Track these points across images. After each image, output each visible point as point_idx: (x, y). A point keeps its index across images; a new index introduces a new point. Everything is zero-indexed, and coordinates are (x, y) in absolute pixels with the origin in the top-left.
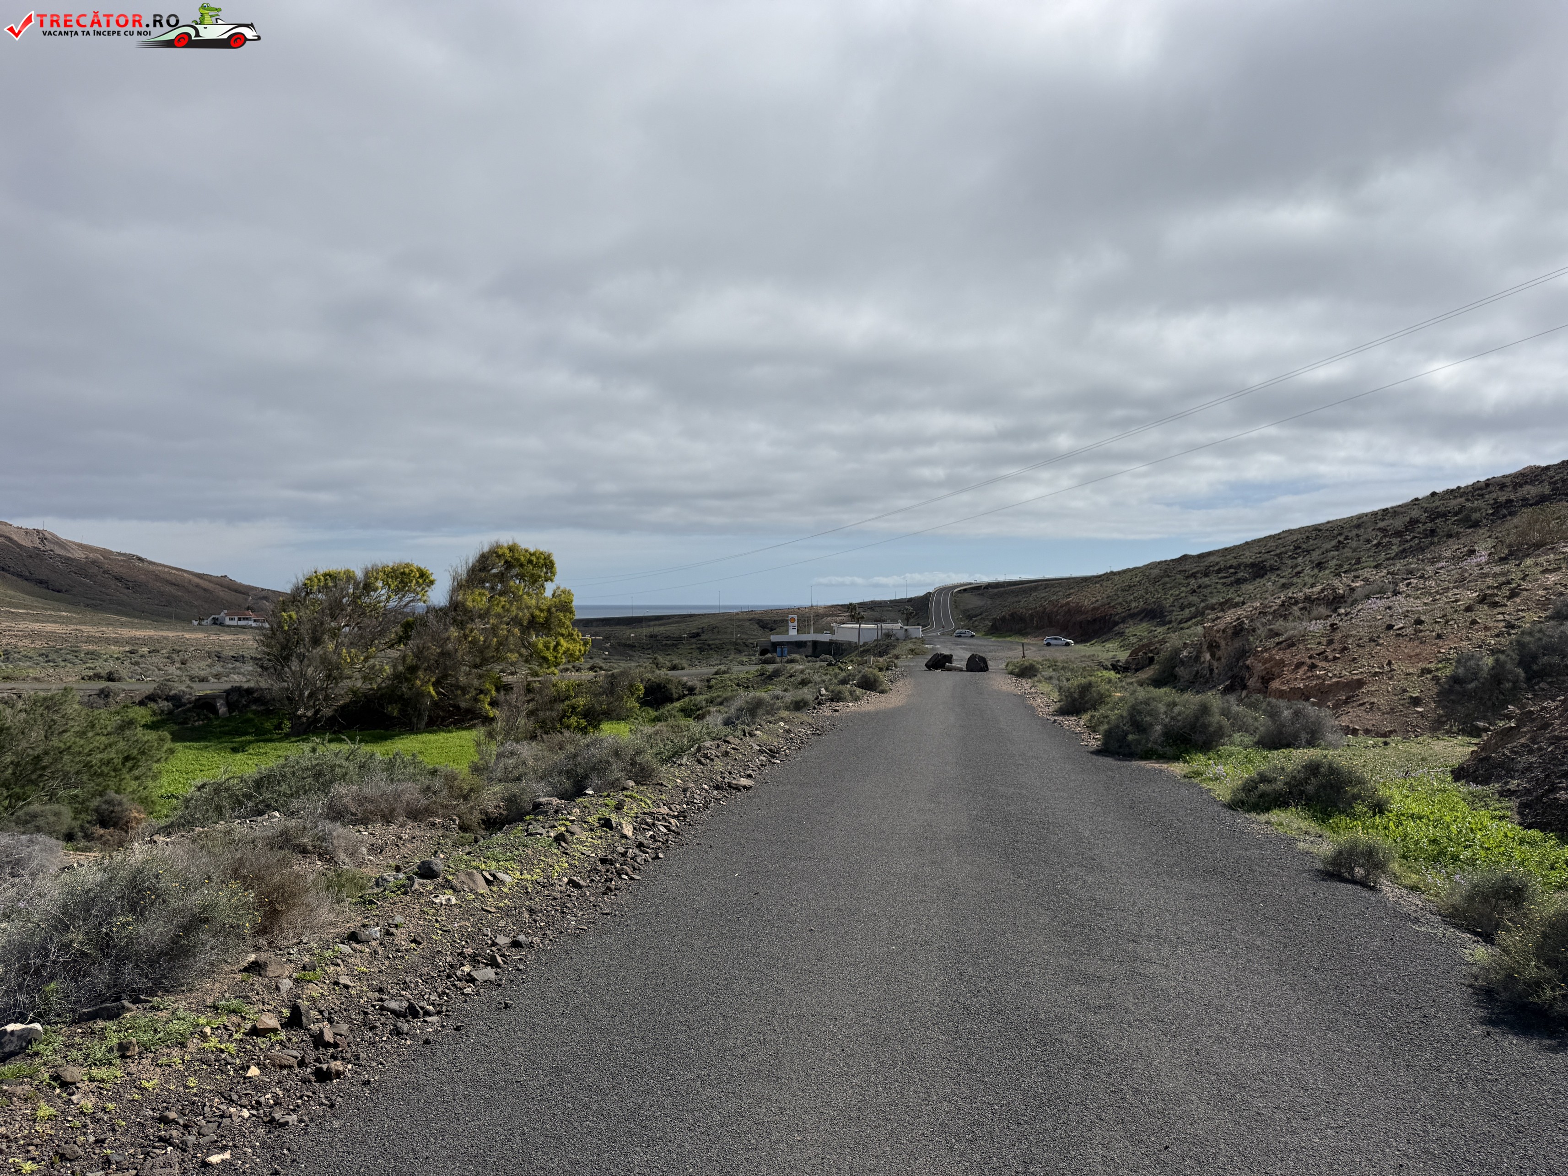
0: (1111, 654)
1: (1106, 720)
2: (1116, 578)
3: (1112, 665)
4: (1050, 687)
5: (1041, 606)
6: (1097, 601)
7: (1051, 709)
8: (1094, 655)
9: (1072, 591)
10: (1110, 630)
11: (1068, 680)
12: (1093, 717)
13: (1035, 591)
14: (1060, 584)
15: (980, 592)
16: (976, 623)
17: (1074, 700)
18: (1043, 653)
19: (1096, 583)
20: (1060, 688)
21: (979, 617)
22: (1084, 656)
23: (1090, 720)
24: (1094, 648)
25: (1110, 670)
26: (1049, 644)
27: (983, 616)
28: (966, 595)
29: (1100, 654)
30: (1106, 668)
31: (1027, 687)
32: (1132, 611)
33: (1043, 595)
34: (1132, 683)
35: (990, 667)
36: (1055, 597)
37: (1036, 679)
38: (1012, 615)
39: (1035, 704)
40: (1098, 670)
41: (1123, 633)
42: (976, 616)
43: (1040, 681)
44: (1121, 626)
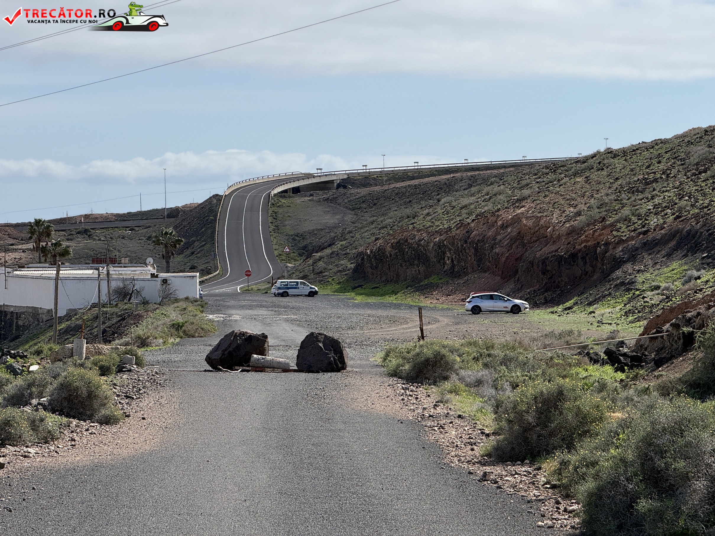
0: (607, 329)
1: (592, 471)
2: (619, 163)
3: (608, 352)
4: (478, 403)
5: (461, 225)
6: (579, 214)
7: (478, 451)
8: (570, 333)
9: (526, 192)
10: (606, 277)
11: (515, 386)
12: (564, 464)
13: (447, 193)
14: (501, 177)
15: (330, 194)
16: (321, 264)
17: (527, 429)
18: (463, 328)
19: (575, 174)
20: (498, 406)
21: (328, 251)
22: (551, 335)
23: (559, 472)
24: (571, 317)
25: (603, 364)
26: (476, 310)
27: (335, 248)
28: (298, 200)
29: (584, 329)
30: (595, 360)
31: (428, 403)
32: (650, 236)
33: (465, 201)
34: (646, 391)
35: (349, 363)
36: (489, 206)
37: (447, 385)
38: (399, 246)
39: (443, 440)
40: (579, 364)
41: (632, 283)
42: (321, 248)
43: (455, 391)
44: (628, 267)
